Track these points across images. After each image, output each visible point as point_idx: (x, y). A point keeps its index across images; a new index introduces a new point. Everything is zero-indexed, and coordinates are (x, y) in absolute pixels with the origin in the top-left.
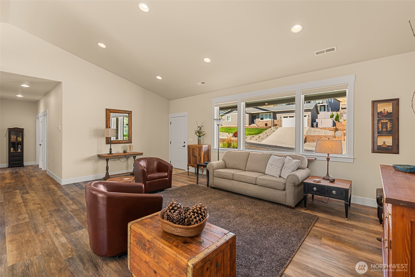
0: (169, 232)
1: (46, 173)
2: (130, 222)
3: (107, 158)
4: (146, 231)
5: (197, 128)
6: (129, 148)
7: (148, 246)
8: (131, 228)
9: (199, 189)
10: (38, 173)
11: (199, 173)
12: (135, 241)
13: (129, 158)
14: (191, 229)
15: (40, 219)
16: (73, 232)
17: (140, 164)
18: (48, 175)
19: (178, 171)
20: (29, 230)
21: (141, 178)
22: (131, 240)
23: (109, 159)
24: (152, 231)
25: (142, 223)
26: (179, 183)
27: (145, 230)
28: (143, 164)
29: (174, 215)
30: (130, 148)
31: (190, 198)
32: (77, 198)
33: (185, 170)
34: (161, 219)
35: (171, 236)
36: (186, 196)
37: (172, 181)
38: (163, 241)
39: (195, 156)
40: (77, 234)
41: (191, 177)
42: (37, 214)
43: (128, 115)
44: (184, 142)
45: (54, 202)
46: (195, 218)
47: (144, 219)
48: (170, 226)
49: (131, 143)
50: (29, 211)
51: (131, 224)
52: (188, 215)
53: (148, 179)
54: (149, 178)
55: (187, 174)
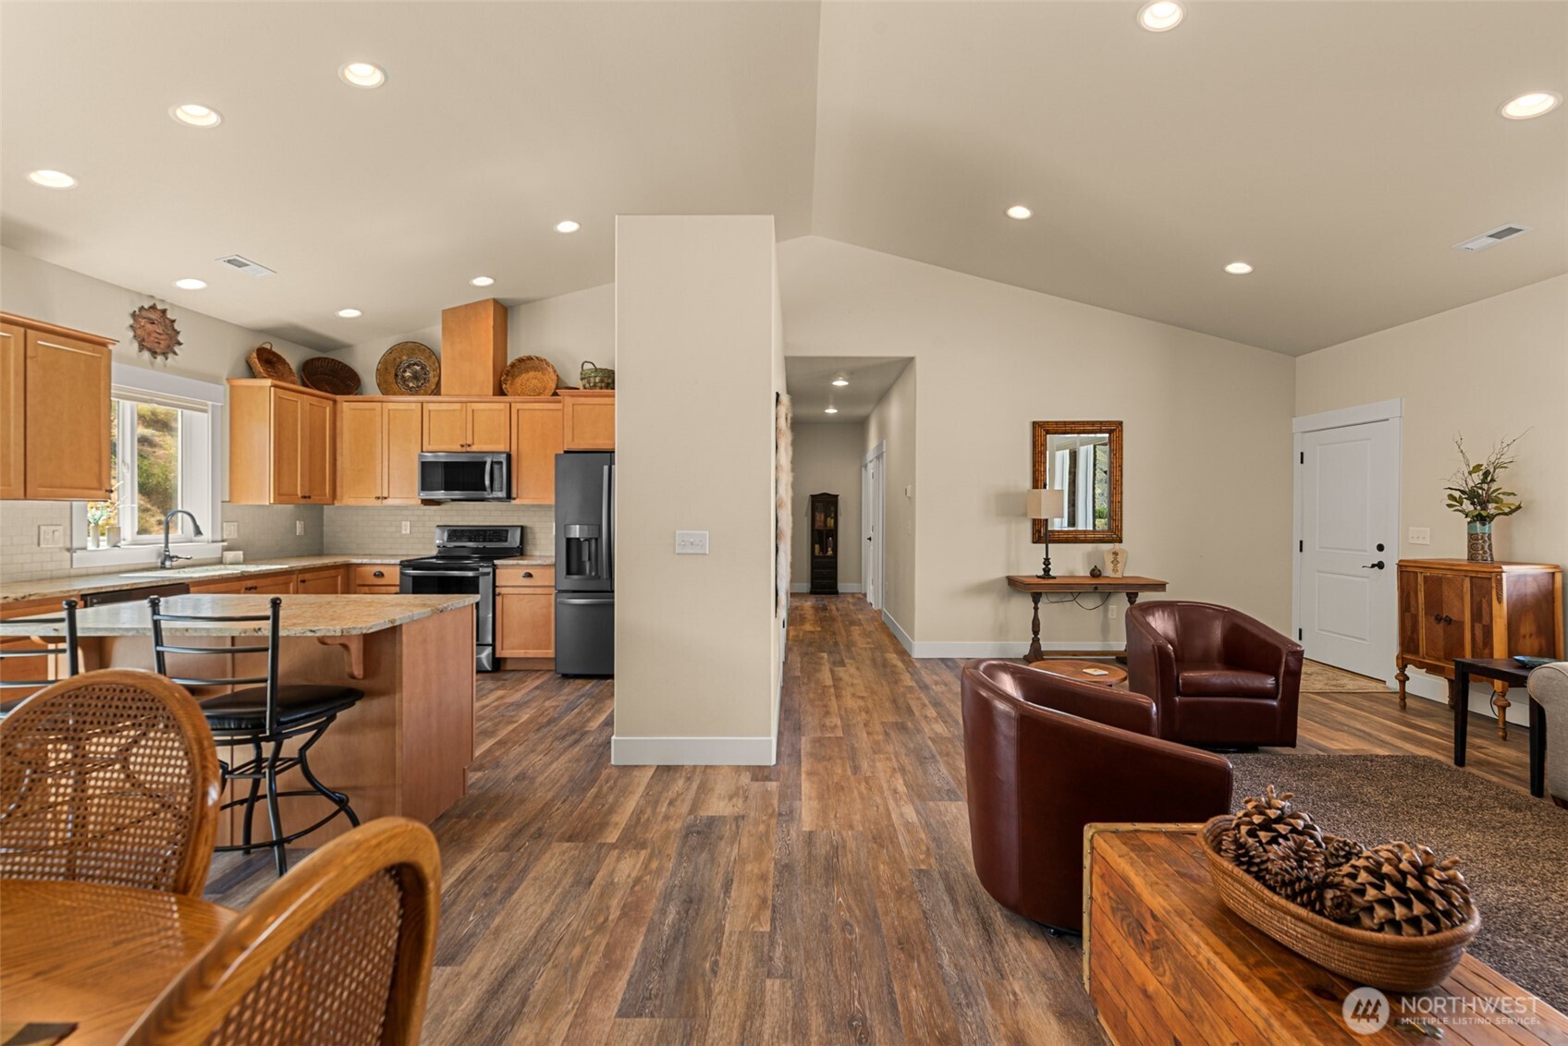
0: (1246, 916)
1: (881, 617)
2: (1093, 824)
3: (1038, 589)
4: (1146, 875)
5: (1460, 475)
6: (1112, 562)
7: (1155, 937)
8: (1095, 845)
9: (1467, 794)
10: (864, 614)
11: (1469, 709)
12: (1106, 898)
13: (1113, 599)
14: (1356, 946)
15: (863, 741)
16: (933, 799)
17: (1149, 624)
18: (883, 623)
19: (1342, 682)
20: (841, 758)
21: (1153, 680)
22: (1092, 888)
23: (1040, 594)
24: (1172, 886)
25: (1134, 842)
26: (1345, 737)
27: (1144, 870)
28: (1161, 624)
29: (1272, 856)
30: (1115, 559)
31: (1404, 820)
32: (948, 706)
33: (1385, 682)
34: (1210, 851)
35: (1252, 938)
36: (1377, 806)
37: (1299, 718)
38: (1213, 939)
39: (1449, 621)
40: (942, 809)
41: (1419, 722)
42: (858, 723)
43: (1110, 438)
44: (1380, 548)
45: (894, 701)
46: (1387, 903)
47: (1143, 831)
48: (1248, 893)
49: (1121, 541)
50: (843, 713)
51: (1093, 830)
52: (1343, 876)
53: (1181, 689)
54: (1187, 683)
55: (1395, 703)
